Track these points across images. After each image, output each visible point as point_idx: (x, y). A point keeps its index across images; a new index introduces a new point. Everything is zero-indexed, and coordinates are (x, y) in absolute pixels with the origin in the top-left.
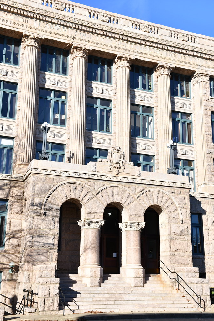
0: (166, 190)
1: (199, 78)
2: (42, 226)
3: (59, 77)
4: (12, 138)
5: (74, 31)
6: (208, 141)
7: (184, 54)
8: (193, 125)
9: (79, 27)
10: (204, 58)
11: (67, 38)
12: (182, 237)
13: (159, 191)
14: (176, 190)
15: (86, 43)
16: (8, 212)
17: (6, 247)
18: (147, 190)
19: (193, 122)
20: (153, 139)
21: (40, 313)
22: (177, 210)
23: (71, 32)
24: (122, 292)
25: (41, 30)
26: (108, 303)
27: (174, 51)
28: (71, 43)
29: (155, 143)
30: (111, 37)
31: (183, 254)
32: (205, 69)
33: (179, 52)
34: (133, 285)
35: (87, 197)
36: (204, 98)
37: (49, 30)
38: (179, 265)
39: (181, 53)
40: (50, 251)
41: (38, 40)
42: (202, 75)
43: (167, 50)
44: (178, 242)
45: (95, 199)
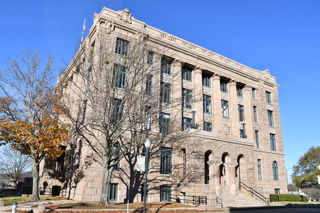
0: (245, 147)
1: (248, 88)
2: (198, 164)
3: (189, 82)
4: (169, 114)
5: (197, 59)
6: (253, 121)
7: (241, 75)
8: (245, 112)
9: (199, 58)
10: (249, 78)
11: (194, 63)
12: (252, 171)
13: (243, 147)
14: (249, 147)
15: (202, 66)
16: (173, 155)
17: (173, 173)
18: (238, 146)
19: (244, 110)
20: (229, 118)
21: (210, 207)
22: (249, 157)
23: (195, 60)
24: (232, 197)
25: (183, 58)
26: (230, 203)
27: (238, 74)
28: (195, 65)
29: (230, 121)
30: (212, 64)
31: (252, 179)
32: (250, 84)
33: (239, 74)
34: (234, 194)
35: (215, 150)
36: (251, 99)
37: (186, 58)
38: (251, 184)
39: (240, 75)
40: (201, 176)
41: (182, 63)
42: (249, 87)
43: (235, 73)
44: (250, 173)
45: (218, 151)
